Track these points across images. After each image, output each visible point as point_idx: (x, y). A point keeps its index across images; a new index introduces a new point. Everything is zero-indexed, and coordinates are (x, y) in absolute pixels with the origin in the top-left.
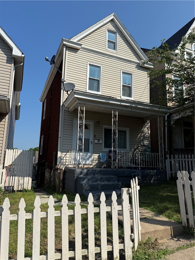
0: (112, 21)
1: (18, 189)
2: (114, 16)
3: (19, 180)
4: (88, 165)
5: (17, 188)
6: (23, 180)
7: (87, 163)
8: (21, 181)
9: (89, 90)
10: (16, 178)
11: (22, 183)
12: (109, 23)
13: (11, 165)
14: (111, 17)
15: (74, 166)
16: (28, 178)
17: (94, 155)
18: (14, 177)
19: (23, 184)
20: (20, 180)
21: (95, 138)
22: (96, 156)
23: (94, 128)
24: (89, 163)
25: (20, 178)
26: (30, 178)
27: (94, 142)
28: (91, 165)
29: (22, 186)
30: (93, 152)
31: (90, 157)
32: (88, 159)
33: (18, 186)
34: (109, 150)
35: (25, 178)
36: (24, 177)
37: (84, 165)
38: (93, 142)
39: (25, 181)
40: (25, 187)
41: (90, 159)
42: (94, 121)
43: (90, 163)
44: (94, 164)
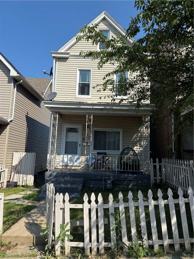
0: (104, 19)
1: (22, 184)
2: (105, 14)
3: (23, 177)
4: (76, 166)
5: (22, 183)
6: (26, 177)
7: (74, 165)
8: (25, 178)
9: (79, 94)
10: (21, 175)
11: (26, 179)
12: (101, 23)
13: (17, 165)
14: (102, 16)
15: (62, 167)
16: (30, 176)
17: (82, 157)
18: (19, 175)
19: (27, 181)
20: (24, 178)
21: (84, 141)
23: (83, 131)
24: (77, 164)
25: (24, 175)
26: (32, 176)
27: (82, 144)
28: (79, 166)
29: (26, 182)
30: (81, 154)
31: (78, 159)
32: (76, 161)
33: (23, 182)
34: (98, 153)
35: (28, 176)
36: (27, 175)
37: (72, 166)
38: (81, 144)
39: (28, 179)
40: (27, 184)
41: (78, 161)
42: (83, 125)
43: (78, 165)
44: (82, 166)
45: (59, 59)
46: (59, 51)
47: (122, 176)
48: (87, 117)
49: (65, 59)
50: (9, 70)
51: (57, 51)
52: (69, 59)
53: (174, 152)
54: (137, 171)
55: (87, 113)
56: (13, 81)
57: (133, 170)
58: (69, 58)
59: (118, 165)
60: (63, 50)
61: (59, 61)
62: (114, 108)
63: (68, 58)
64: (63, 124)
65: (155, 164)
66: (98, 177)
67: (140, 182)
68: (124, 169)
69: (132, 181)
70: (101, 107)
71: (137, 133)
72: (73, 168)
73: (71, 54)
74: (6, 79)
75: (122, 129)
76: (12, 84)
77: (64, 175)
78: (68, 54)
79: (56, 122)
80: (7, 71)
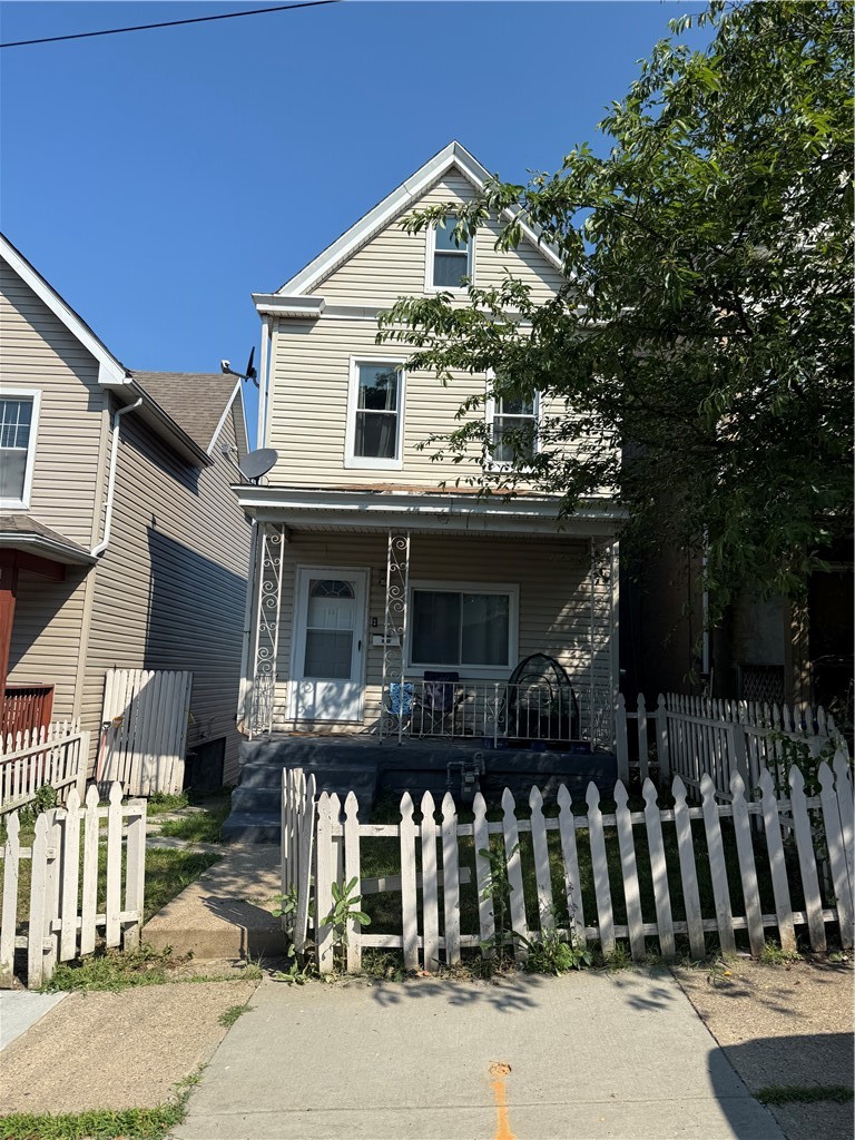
0: (453, 170)
1: (141, 792)
2: (454, 153)
3: (143, 764)
4: (347, 723)
5: (138, 788)
6: (155, 765)
7: (340, 718)
8: (151, 769)
9: (355, 455)
10: (137, 757)
11: (154, 773)
12: (442, 185)
13: (119, 719)
14: (446, 159)
15: (295, 727)
16: (171, 758)
17: (369, 688)
18: (129, 755)
19: (157, 777)
20: (148, 765)
21: (373, 630)
22: (374, 694)
23: (371, 593)
24: (349, 716)
25: (148, 757)
26: (177, 758)
27: (370, 642)
28: (357, 723)
29: (154, 784)
30: (366, 679)
31: (354, 695)
32: (347, 703)
33: (142, 782)
34: (426, 673)
35: (163, 759)
36: (160, 755)
37: (332, 722)
38: (365, 643)
39: (162, 770)
40: (160, 788)
41: (358, 704)
42: (372, 568)
43: (355, 718)
44: (369, 722)
45: (283, 322)
46: (283, 294)
47: (514, 755)
48: (390, 542)
49: (303, 323)
50: (95, 364)
51: (277, 293)
52: (319, 323)
53: (710, 670)
54: (570, 740)
55: (391, 528)
56: (106, 402)
57: (554, 735)
58: (322, 316)
59: (500, 719)
60: (295, 289)
61: (282, 329)
62: (488, 512)
63: (316, 319)
64: (298, 566)
65: (632, 715)
66: (431, 760)
67: (579, 778)
68: (522, 733)
69: (550, 775)
70: (439, 510)
71: (574, 603)
72: (336, 729)
73: (328, 302)
74: (83, 394)
75: (517, 586)
76: (106, 412)
77: (308, 754)
78: (317, 302)
79: (278, 562)
80: (85, 365)
